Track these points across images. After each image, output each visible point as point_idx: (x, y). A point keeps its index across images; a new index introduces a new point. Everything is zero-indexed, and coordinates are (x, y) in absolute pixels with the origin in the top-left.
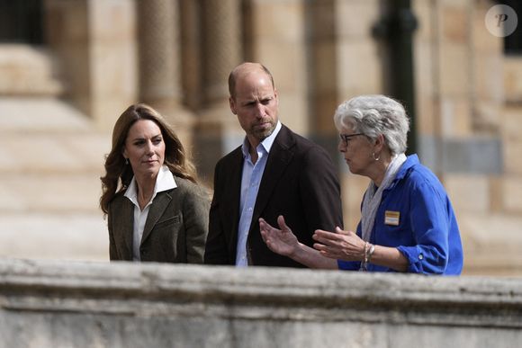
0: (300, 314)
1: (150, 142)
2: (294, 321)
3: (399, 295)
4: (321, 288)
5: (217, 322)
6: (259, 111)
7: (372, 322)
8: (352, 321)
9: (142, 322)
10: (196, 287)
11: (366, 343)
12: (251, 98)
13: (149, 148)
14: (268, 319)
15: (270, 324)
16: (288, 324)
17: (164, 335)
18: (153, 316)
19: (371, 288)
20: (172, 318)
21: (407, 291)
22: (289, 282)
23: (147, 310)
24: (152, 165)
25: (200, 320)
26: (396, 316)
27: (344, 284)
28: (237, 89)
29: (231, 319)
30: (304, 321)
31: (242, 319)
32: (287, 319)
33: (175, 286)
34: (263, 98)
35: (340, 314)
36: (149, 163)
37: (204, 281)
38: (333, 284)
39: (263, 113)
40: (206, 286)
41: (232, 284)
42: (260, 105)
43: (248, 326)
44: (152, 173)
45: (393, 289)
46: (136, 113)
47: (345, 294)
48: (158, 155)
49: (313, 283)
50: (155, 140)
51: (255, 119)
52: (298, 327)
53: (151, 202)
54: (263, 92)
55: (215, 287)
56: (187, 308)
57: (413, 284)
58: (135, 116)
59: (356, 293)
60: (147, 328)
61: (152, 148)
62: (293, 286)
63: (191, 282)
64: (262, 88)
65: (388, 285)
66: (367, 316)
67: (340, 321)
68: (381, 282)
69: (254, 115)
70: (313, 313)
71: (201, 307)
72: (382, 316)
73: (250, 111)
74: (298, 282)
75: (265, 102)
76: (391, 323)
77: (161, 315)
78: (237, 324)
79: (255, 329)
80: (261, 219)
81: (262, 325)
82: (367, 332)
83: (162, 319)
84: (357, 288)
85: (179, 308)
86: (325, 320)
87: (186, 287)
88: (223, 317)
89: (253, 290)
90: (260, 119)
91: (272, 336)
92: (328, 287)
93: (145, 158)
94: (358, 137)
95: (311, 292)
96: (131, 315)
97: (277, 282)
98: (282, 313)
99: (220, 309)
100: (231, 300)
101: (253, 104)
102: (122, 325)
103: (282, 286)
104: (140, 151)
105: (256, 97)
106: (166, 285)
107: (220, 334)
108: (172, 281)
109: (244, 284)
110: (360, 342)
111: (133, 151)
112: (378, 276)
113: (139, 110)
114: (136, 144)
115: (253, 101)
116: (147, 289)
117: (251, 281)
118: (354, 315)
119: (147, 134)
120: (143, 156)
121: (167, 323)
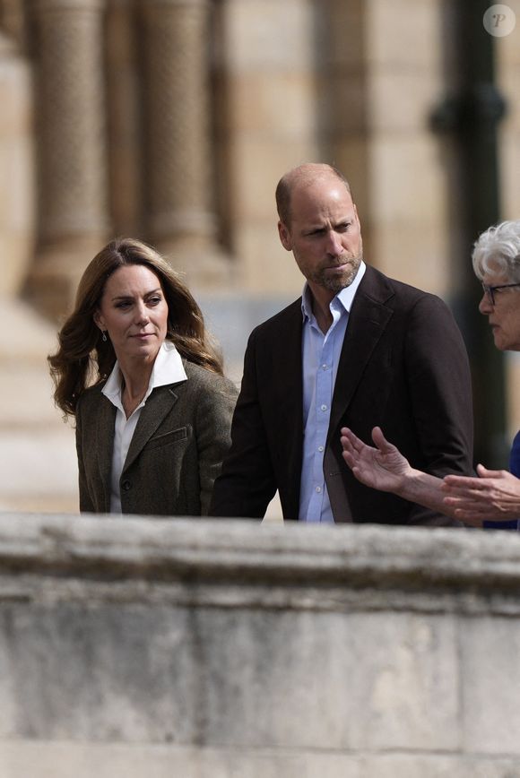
0: (309, 598)
1: (141, 303)
2: (298, 610)
3: (476, 567)
4: (344, 554)
5: (169, 612)
6: (331, 243)
7: (429, 613)
8: (397, 610)
9: (41, 612)
10: (133, 554)
11: (422, 648)
12: (318, 221)
13: (139, 313)
14: (256, 606)
15: (258, 616)
16: (288, 616)
17: (79, 634)
18: (60, 602)
19: (428, 554)
20: (93, 606)
21: (489, 559)
22: (289, 544)
23: (52, 591)
24: (145, 342)
25: (140, 608)
26: (472, 602)
27: (383, 547)
28: (294, 207)
29: (192, 607)
30: (315, 610)
31: (213, 607)
32: (288, 608)
33: (98, 552)
34: (338, 221)
35: (376, 599)
36: (141, 339)
37: (146, 543)
38: (363, 548)
39: (338, 248)
40: (150, 552)
41: (194, 547)
42: (334, 234)
43: (220, 619)
44: (145, 354)
45: (466, 555)
46: (119, 254)
47: (384, 564)
48: (155, 324)
49: (331, 546)
50: (151, 300)
51: (324, 257)
52: (306, 621)
53: (143, 404)
54: (338, 212)
55: (165, 553)
56: (118, 589)
57: (499, 548)
58: (117, 258)
59: (403, 563)
60: (50, 623)
61: (145, 312)
62: (297, 551)
63: (126, 544)
64: (335, 205)
65: (457, 549)
66: (423, 602)
67: (376, 610)
68: (446, 545)
69: (325, 250)
70: (331, 597)
71: (142, 586)
72: (447, 602)
73: (316, 245)
74: (305, 544)
75: (341, 228)
76: (463, 613)
77: (74, 599)
78: (203, 616)
79: (233, 625)
80: (345, 430)
81: (244, 617)
82: (422, 629)
83: (75, 607)
84: (406, 555)
85: (104, 588)
86: (351, 609)
87: (117, 553)
88: (179, 604)
89: (229, 559)
90: (333, 258)
91: (261, 636)
92: (356, 553)
93: (134, 330)
94: (512, 289)
95: (327, 562)
96: (25, 600)
97: (269, 545)
98: (278, 596)
99: (175, 591)
100: (191, 575)
101: (323, 232)
102: (9, 617)
103: (278, 551)
104: (126, 317)
105: (326, 220)
106: (83, 550)
107: (175, 634)
108: (93, 543)
109: (213, 548)
110: (410, 645)
111: (113, 318)
112: (441, 534)
113: (123, 249)
114: (118, 306)
115: (321, 227)
116: (50, 557)
117: (225, 543)
118: (400, 600)
119: (136, 289)
120: (130, 325)
121: (84, 613)
